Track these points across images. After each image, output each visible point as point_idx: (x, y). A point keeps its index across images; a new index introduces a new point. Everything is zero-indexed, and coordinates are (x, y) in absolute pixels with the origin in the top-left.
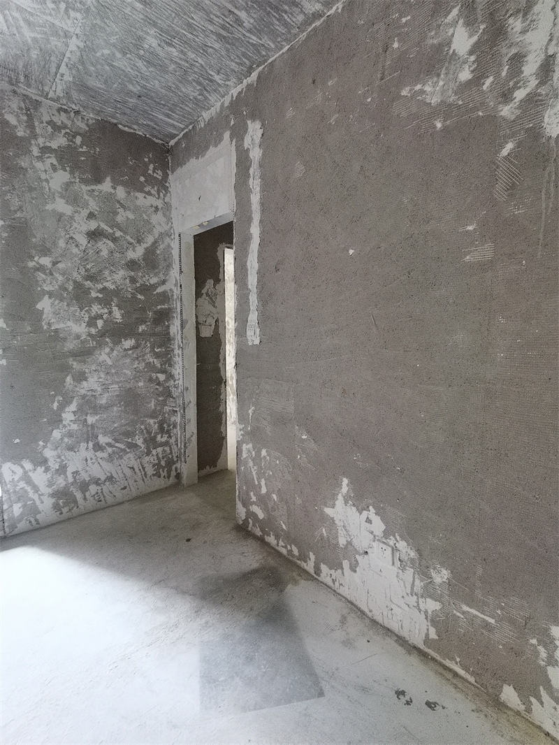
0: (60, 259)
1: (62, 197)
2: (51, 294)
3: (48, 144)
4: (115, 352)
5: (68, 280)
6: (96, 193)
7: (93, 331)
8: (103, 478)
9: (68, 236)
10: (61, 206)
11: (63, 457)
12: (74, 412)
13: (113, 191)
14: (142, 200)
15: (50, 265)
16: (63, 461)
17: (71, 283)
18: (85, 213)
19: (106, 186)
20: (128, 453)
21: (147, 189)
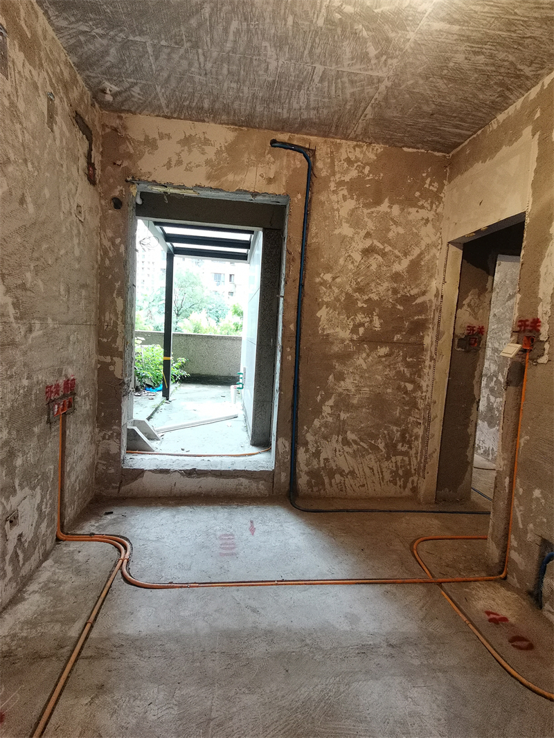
0: (339, 275)
1: (347, 222)
2: (328, 305)
3: (343, 179)
4: (370, 358)
5: (342, 291)
6: (374, 215)
7: (355, 337)
8: (346, 471)
9: (347, 255)
10: (346, 230)
11: (318, 444)
12: (331, 407)
13: (389, 210)
14: (414, 214)
15: (330, 280)
16: (318, 447)
17: (344, 294)
18: (363, 233)
19: (384, 207)
20: (369, 453)
21: (420, 203)
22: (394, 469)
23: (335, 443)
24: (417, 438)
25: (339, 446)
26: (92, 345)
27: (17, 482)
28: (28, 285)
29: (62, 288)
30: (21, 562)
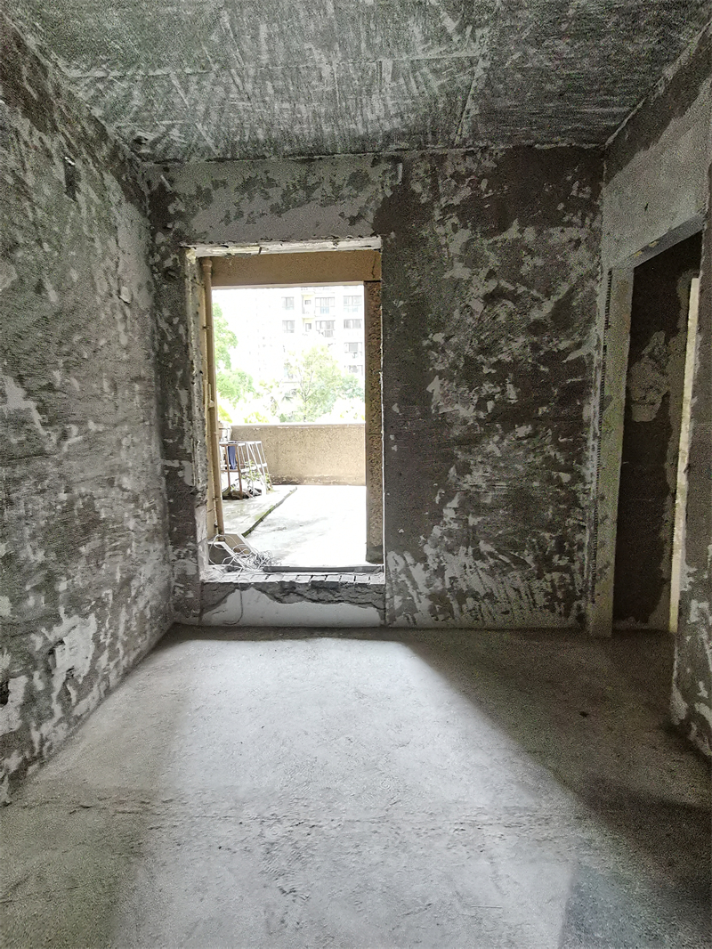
0: (453, 333)
1: (461, 260)
2: (441, 374)
3: (450, 202)
4: (506, 441)
5: (459, 356)
6: (499, 245)
7: (482, 415)
8: (482, 593)
9: (463, 305)
10: (460, 271)
11: (441, 558)
12: (455, 509)
13: (520, 236)
14: (558, 236)
15: (442, 342)
16: (441, 562)
17: (462, 358)
18: (483, 272)
19: (512, 233)
20: (513, 569)
21: (566, 219)
22: (550, 590)
23: (463, 557)
24: (581, 548)
25: (469, 561)
26: (155, 448)
27: (62, 610)
28: (57, 385)
29: (106, 385)
30: (74, 700)
